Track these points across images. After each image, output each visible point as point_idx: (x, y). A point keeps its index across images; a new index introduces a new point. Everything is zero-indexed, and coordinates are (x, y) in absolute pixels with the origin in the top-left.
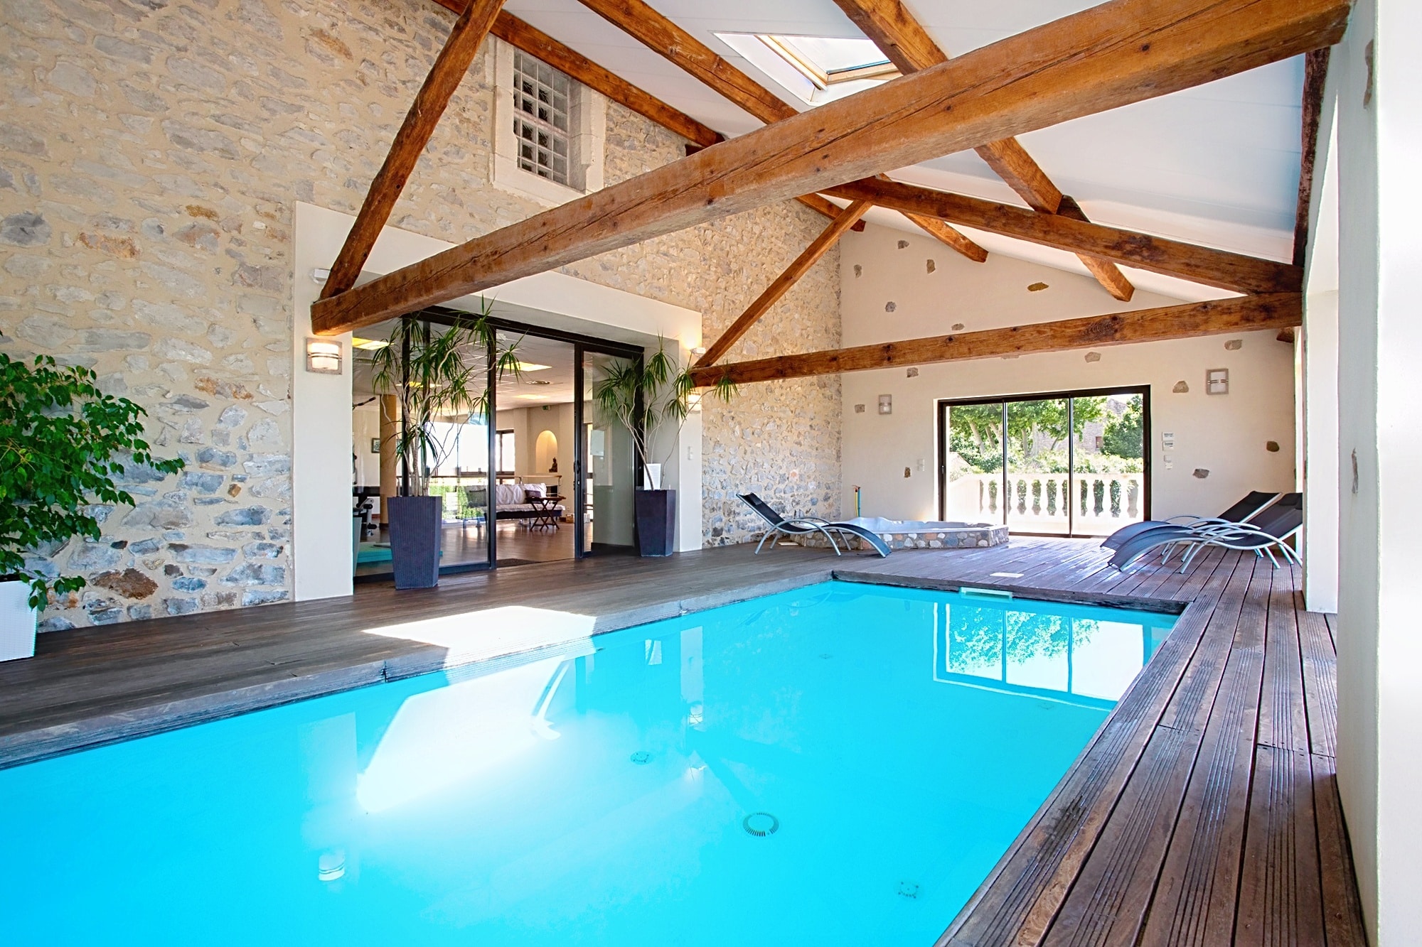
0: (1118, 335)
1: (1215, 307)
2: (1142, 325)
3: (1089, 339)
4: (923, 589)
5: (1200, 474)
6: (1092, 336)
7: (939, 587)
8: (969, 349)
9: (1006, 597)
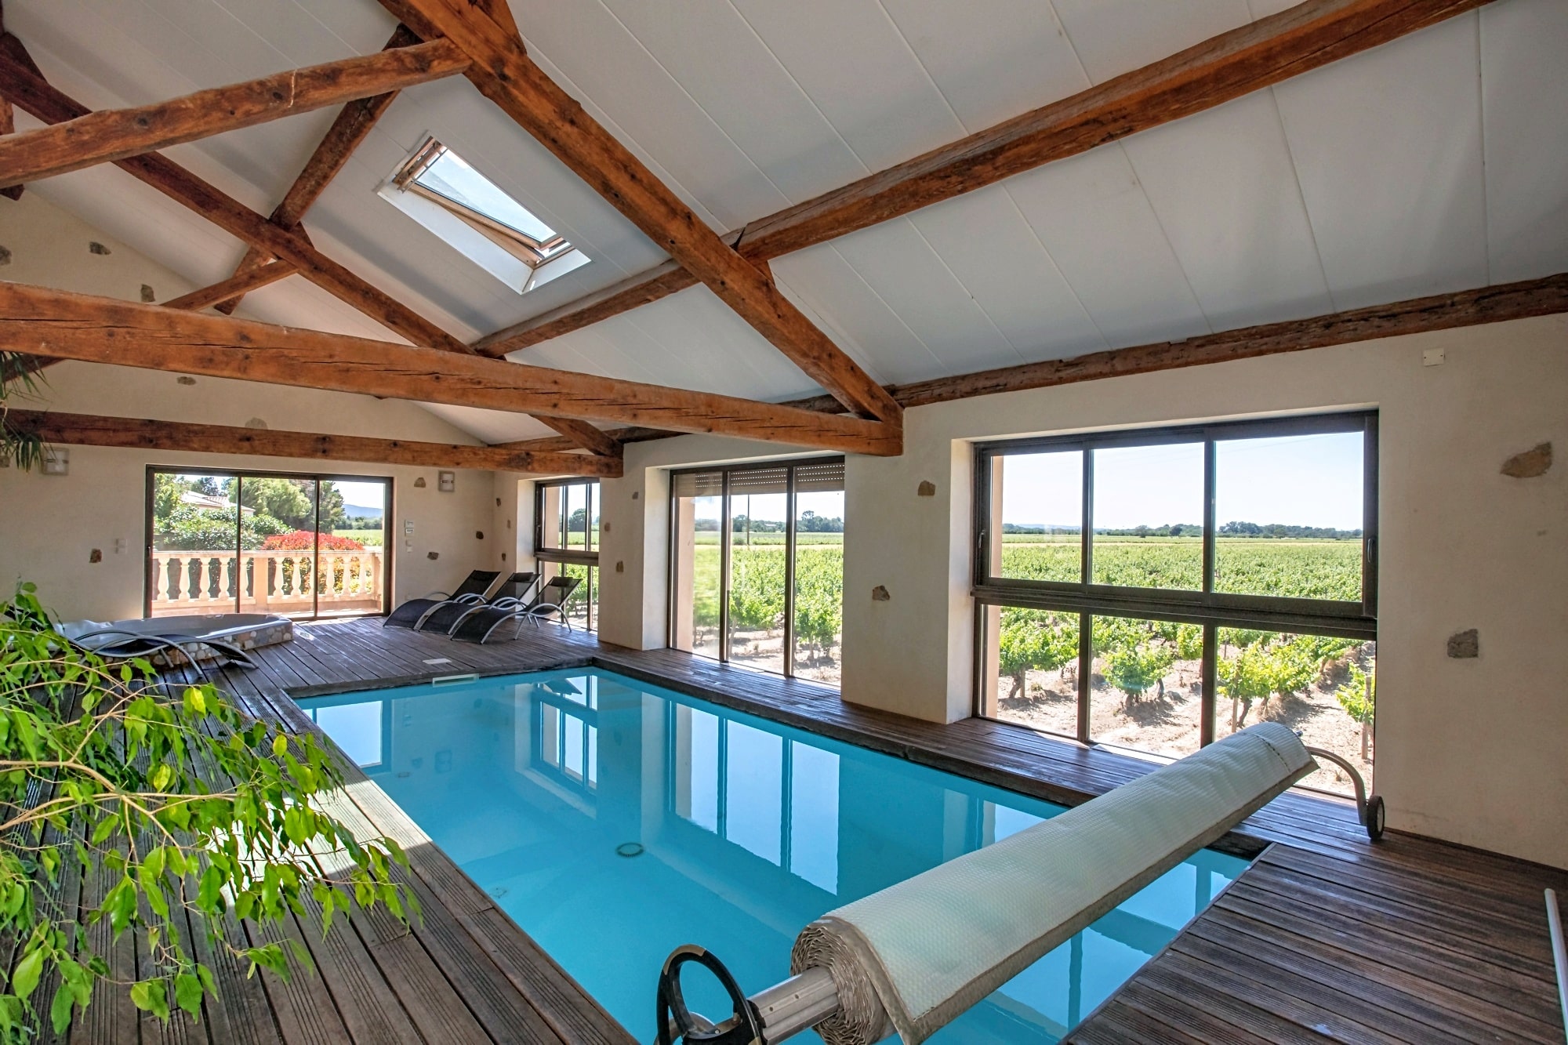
0: (530, 467)
1: (584, 459)
2: (545, 463)
3: (512, 467)
4: (397, 687)
5: (433, 556)
6: (513, 464)
7: (412, 682)
8: (413, 457)
9: (471, 679)
